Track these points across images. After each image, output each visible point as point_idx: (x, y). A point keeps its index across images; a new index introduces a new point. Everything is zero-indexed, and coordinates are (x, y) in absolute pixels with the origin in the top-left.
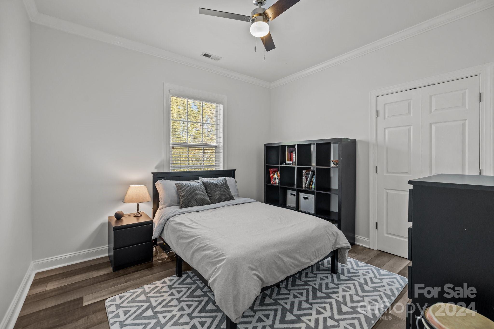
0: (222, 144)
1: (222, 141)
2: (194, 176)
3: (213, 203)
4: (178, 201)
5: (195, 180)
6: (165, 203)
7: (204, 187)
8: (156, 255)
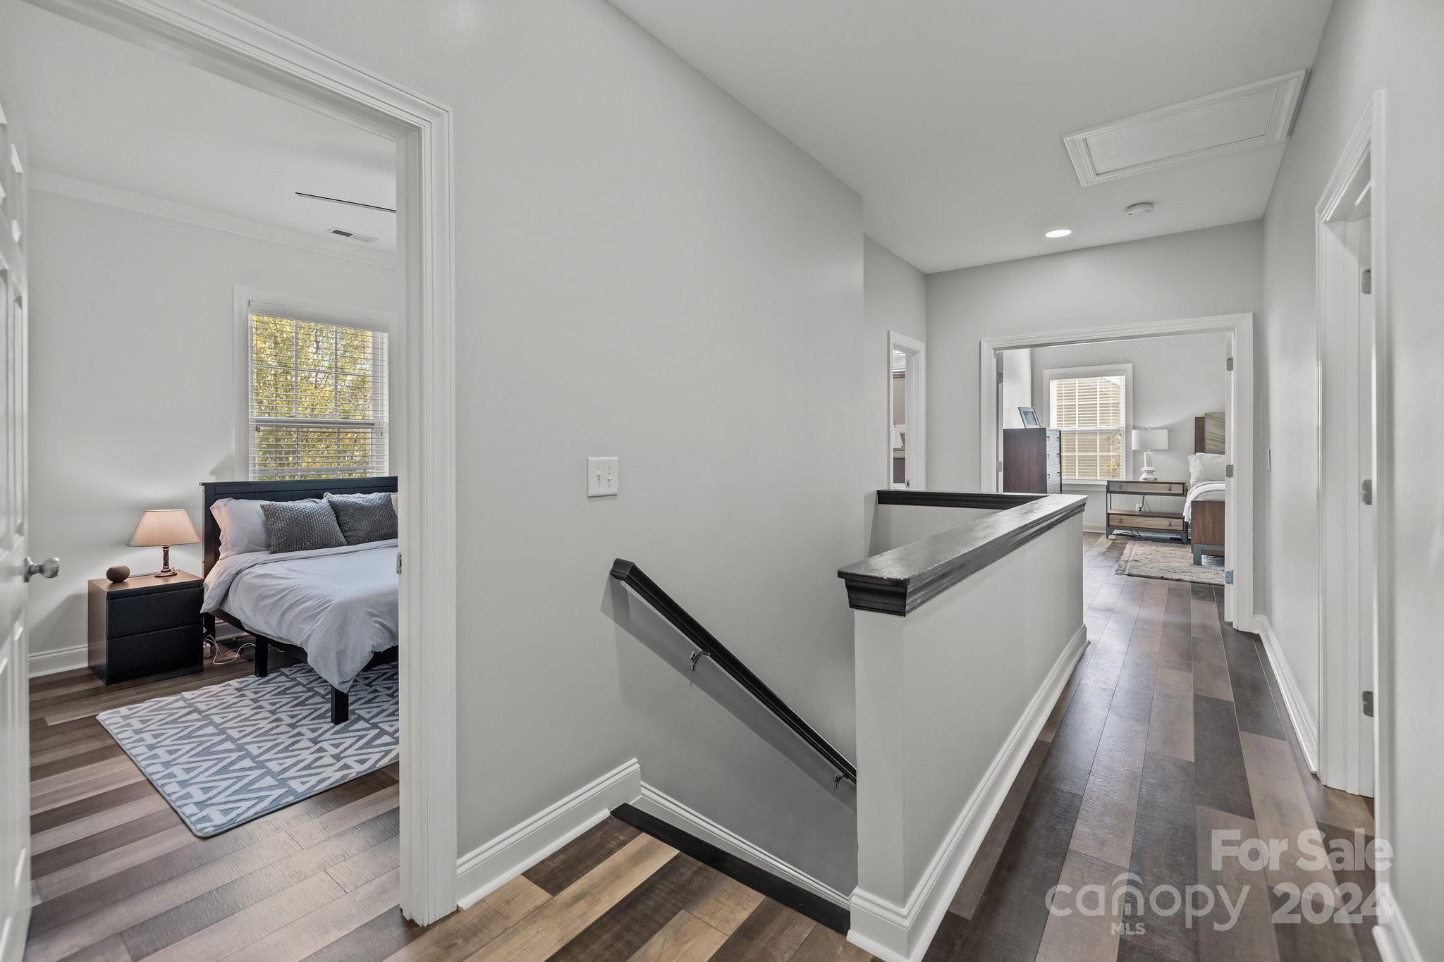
0: (386, 420)
1: (386, 414)
2: (313, 490)
3: (349, 544)
4: (267, 541)
5: (315, 500)
6: (234, 546)
7: (333, 512)
8: (211, 657)
